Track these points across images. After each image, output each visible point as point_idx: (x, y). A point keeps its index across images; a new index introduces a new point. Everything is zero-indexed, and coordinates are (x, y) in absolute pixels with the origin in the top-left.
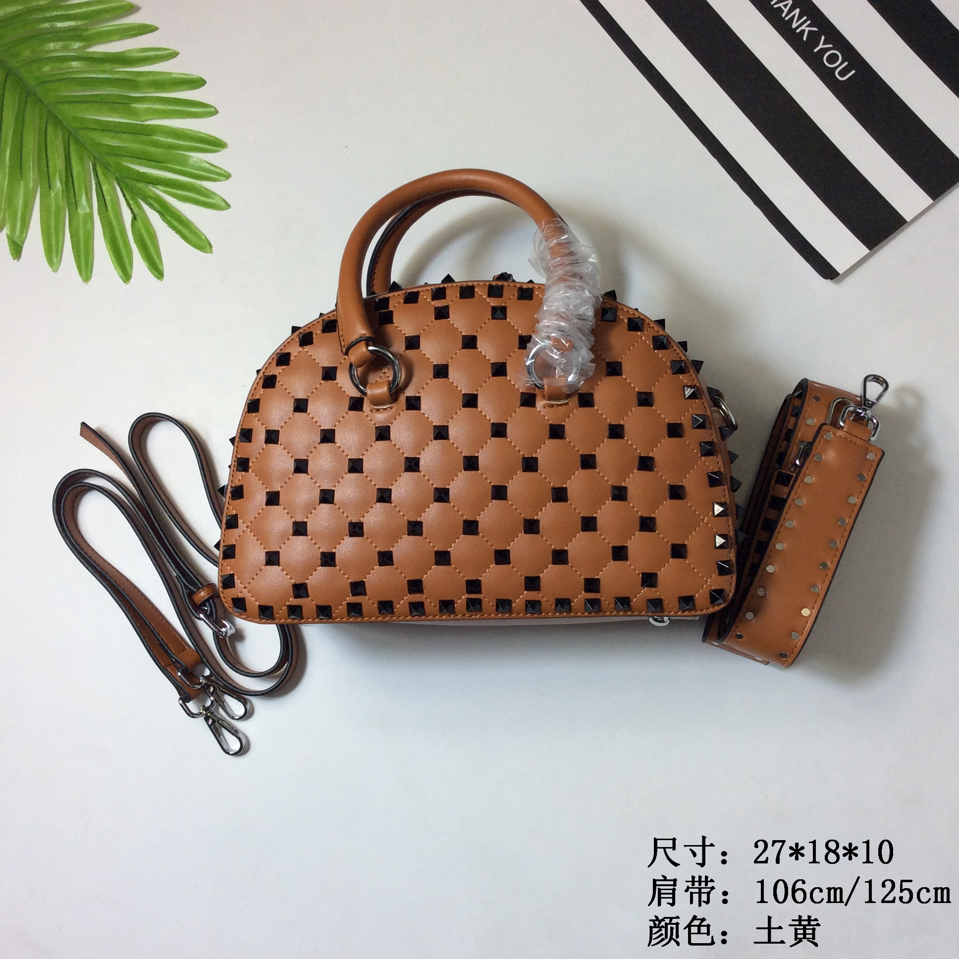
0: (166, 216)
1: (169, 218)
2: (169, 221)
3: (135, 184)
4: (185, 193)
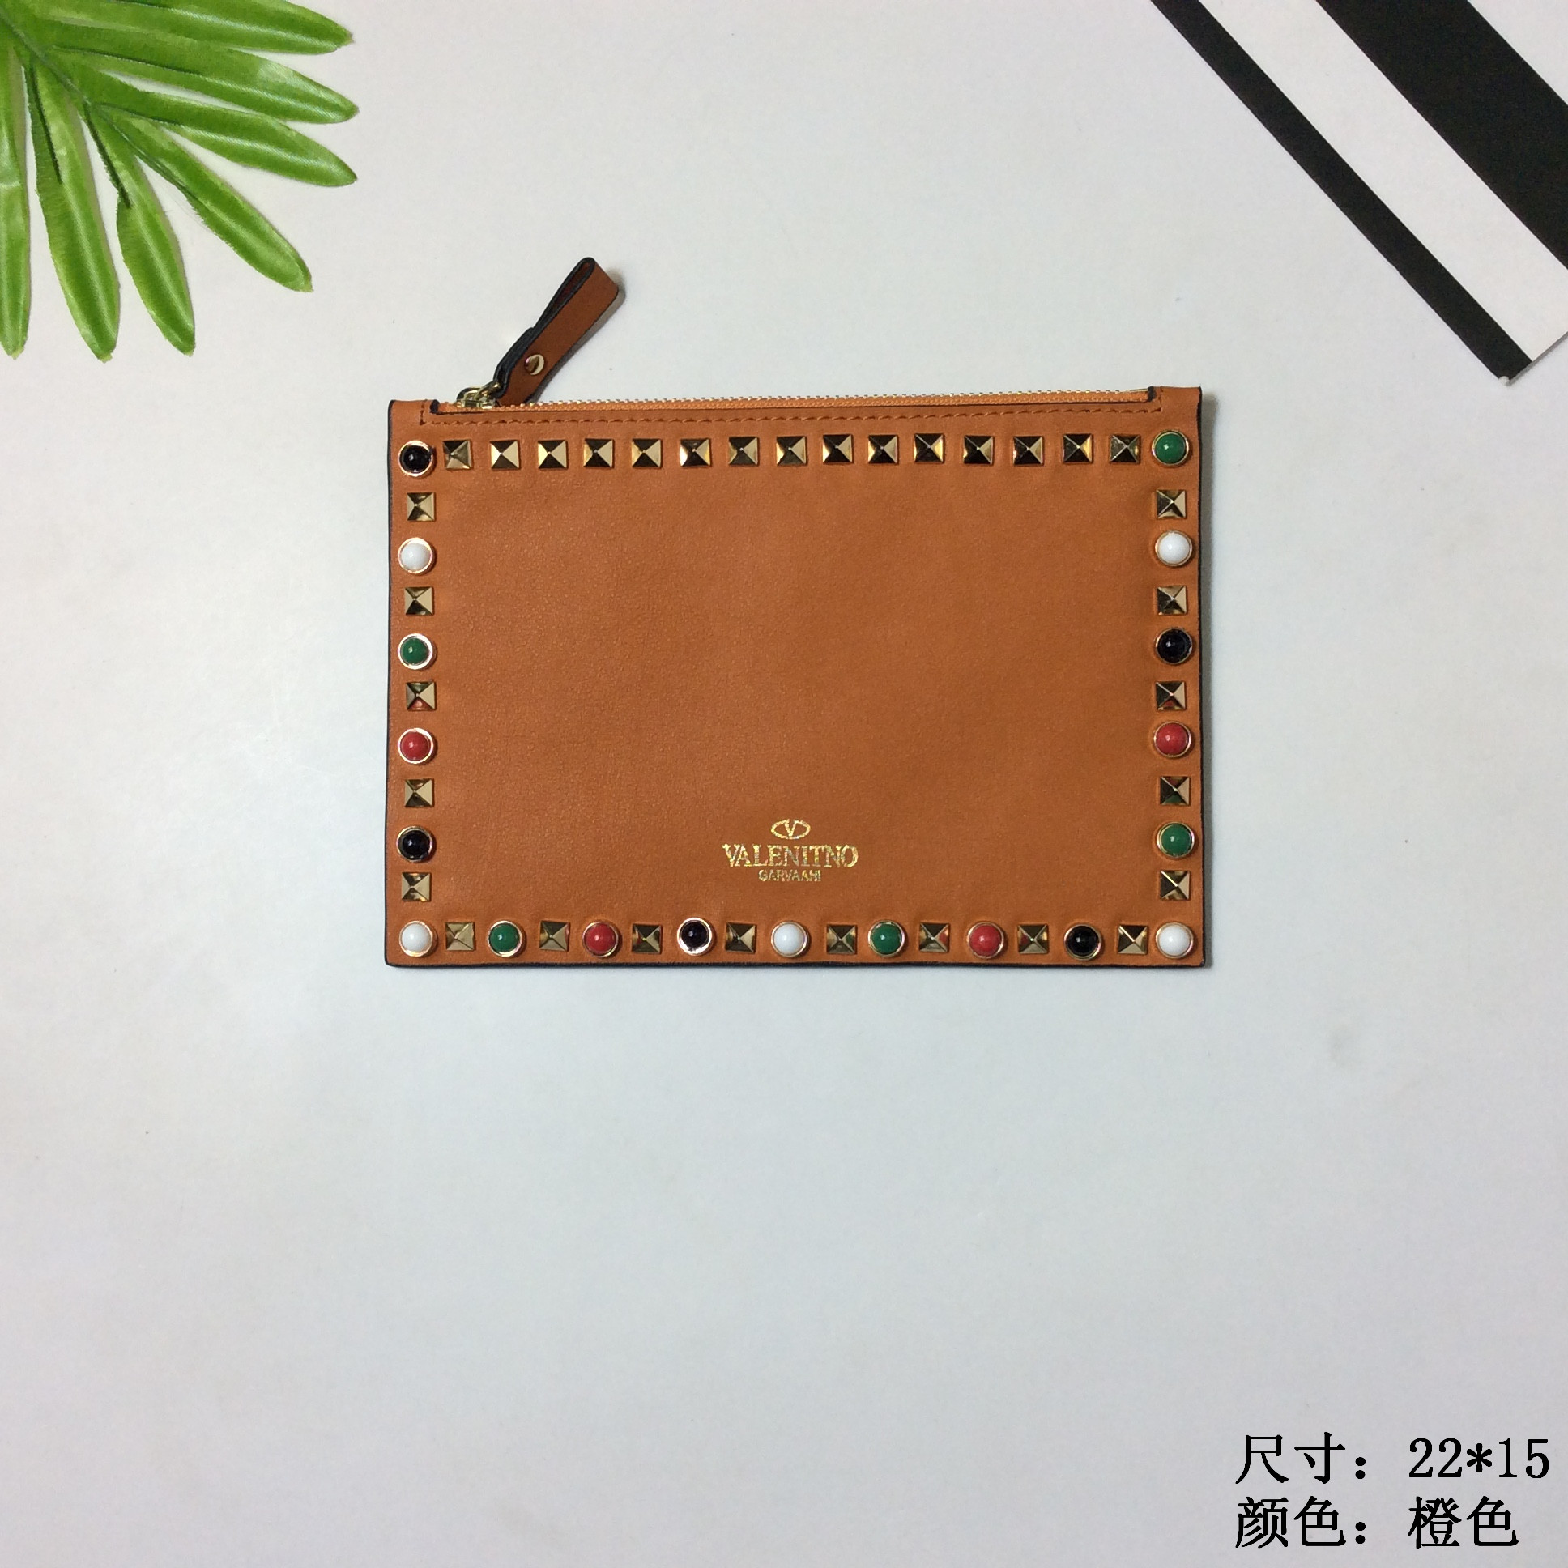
0: (200, 199)
1: (208, 205)
2: (207, 210)
3: (128, 119)
4: (247, 144)
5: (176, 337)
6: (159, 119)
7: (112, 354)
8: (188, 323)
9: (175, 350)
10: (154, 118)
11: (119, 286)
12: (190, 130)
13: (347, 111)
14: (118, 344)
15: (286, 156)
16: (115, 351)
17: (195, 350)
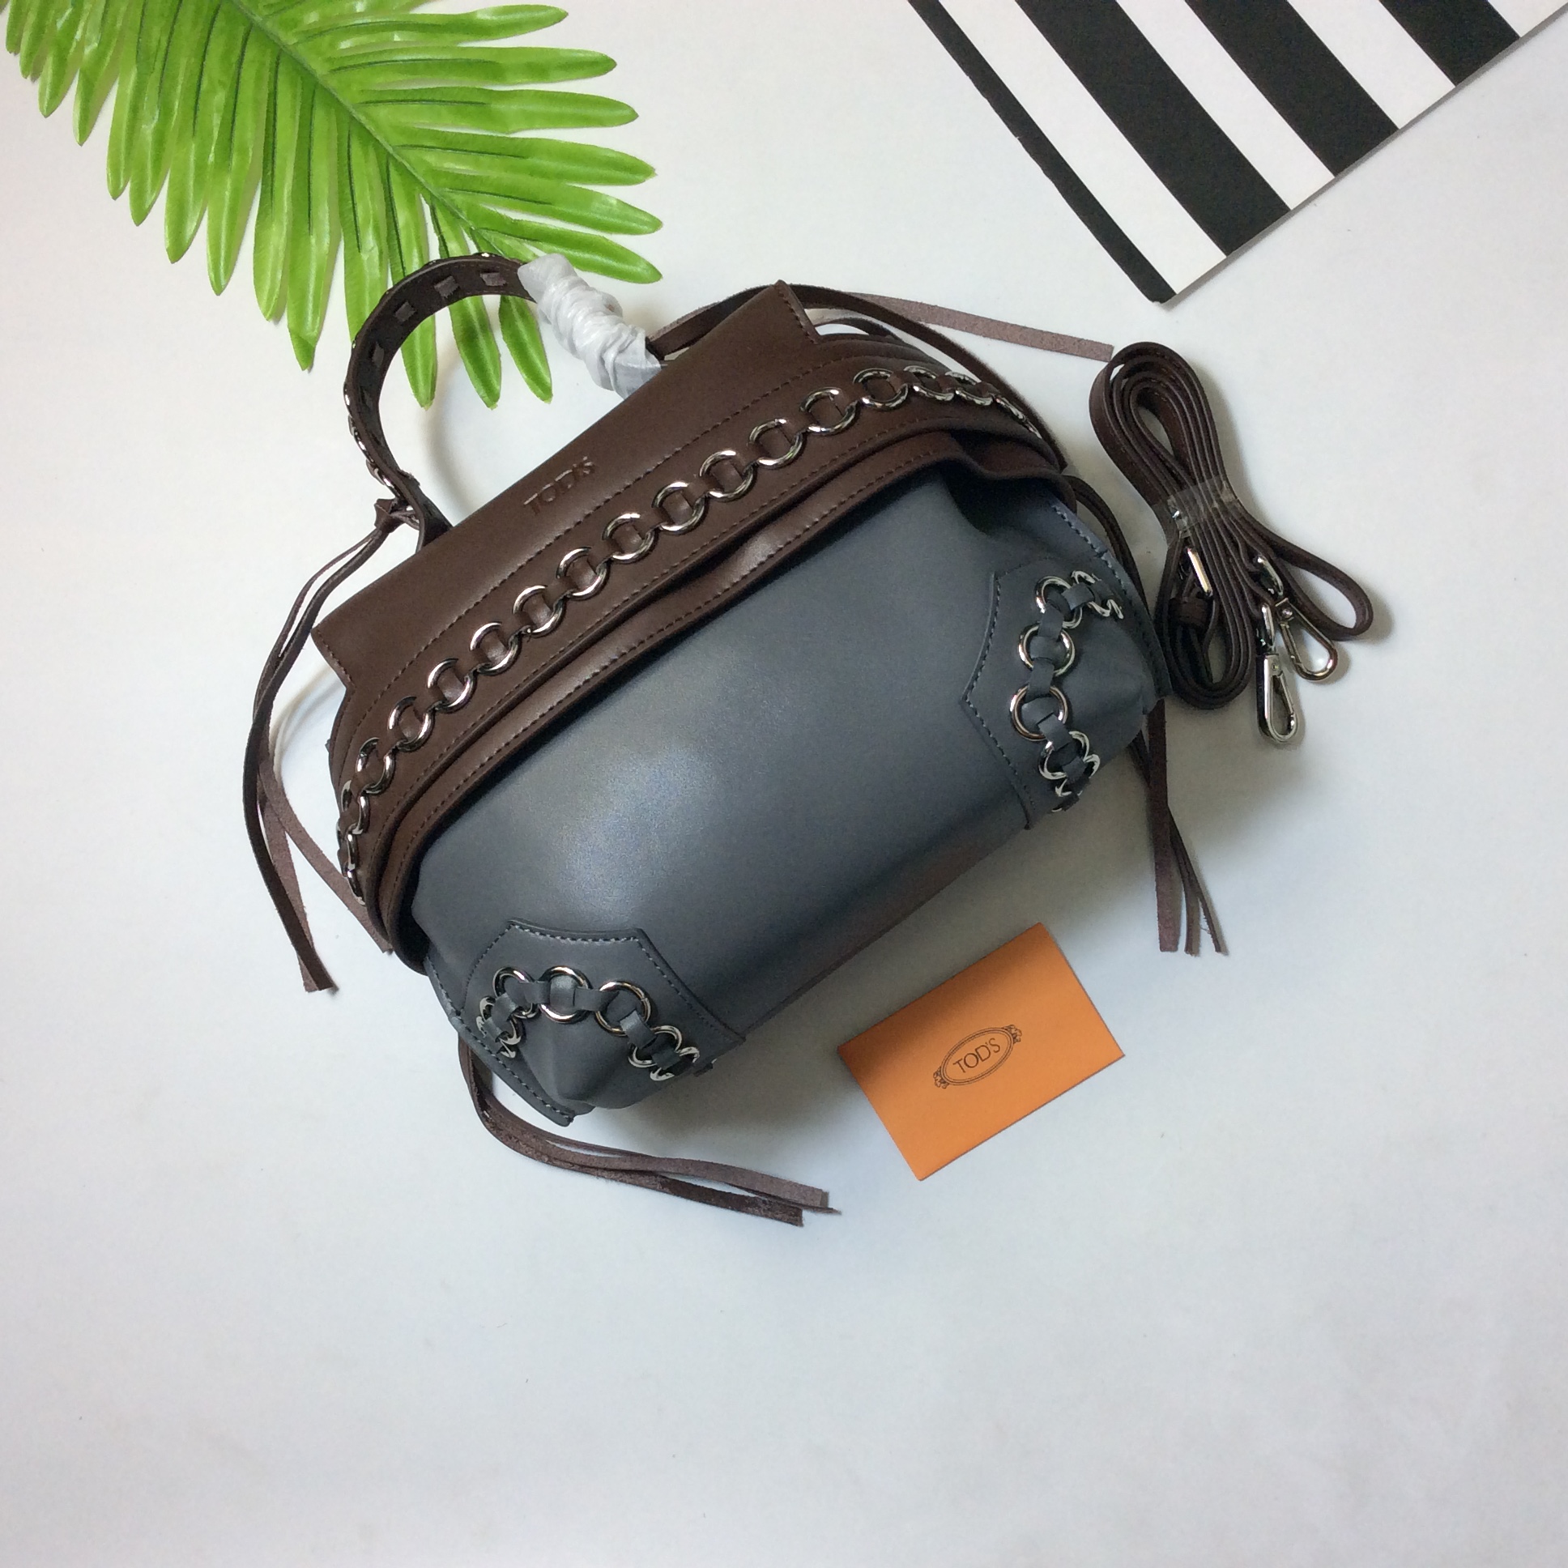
3: (502, 239)
4: (587, 256)
5: (540, 391)
6: (524, 238)
7: (497, 403)
8: (549, 381)
9: (538, 399)
10: (521, 238)
11: (500, 355)
12: (546, 246)
13: (655, 224)
14: (501, 398)
15: (614, 264)
16: (499, 400)
17: (553, 398)
